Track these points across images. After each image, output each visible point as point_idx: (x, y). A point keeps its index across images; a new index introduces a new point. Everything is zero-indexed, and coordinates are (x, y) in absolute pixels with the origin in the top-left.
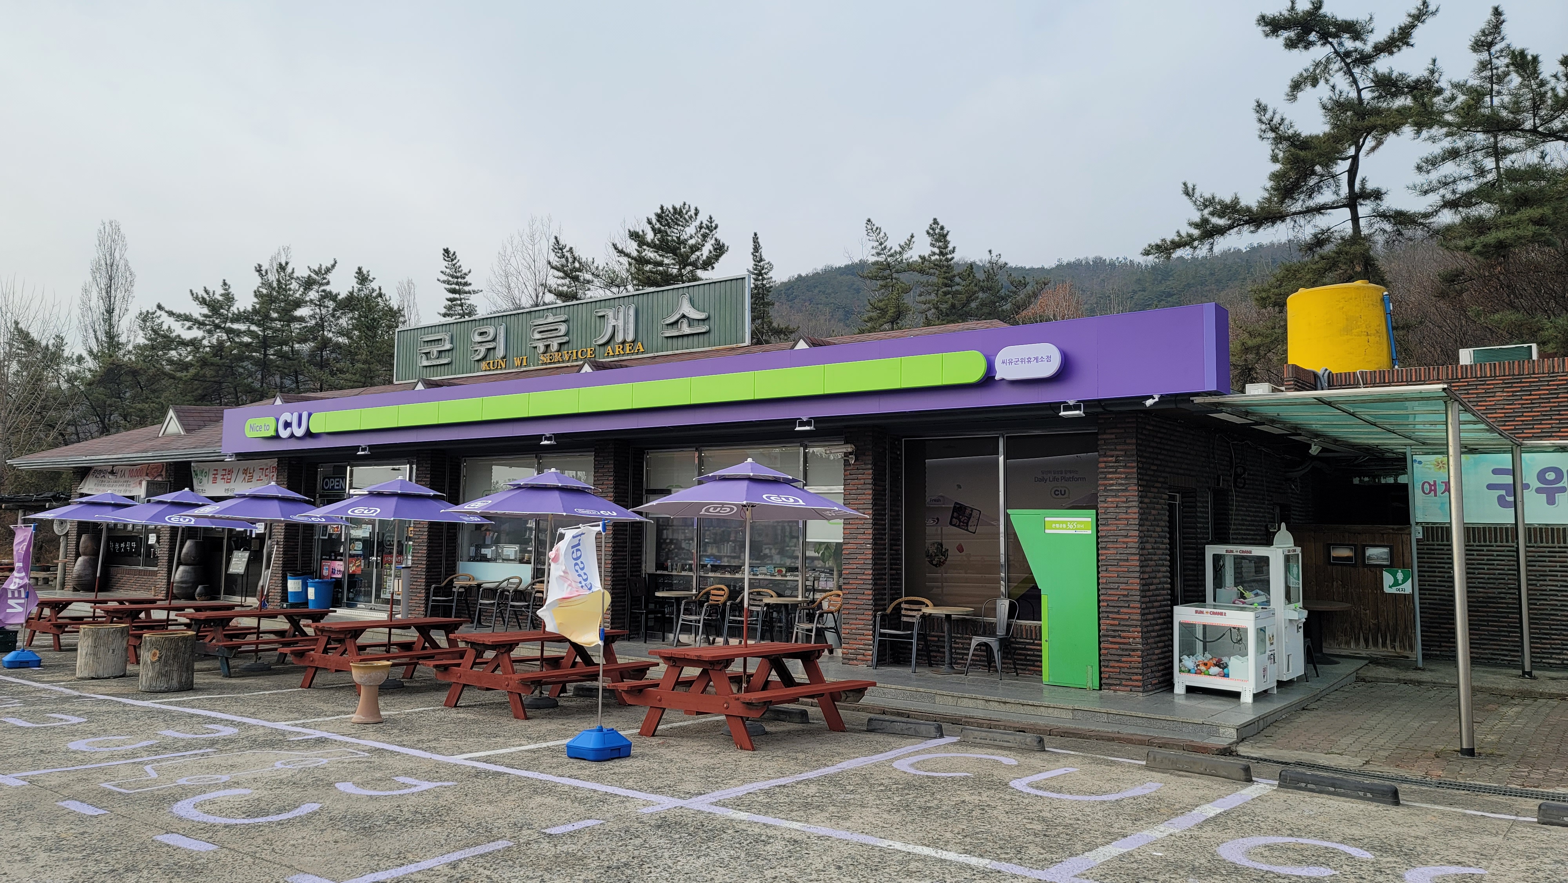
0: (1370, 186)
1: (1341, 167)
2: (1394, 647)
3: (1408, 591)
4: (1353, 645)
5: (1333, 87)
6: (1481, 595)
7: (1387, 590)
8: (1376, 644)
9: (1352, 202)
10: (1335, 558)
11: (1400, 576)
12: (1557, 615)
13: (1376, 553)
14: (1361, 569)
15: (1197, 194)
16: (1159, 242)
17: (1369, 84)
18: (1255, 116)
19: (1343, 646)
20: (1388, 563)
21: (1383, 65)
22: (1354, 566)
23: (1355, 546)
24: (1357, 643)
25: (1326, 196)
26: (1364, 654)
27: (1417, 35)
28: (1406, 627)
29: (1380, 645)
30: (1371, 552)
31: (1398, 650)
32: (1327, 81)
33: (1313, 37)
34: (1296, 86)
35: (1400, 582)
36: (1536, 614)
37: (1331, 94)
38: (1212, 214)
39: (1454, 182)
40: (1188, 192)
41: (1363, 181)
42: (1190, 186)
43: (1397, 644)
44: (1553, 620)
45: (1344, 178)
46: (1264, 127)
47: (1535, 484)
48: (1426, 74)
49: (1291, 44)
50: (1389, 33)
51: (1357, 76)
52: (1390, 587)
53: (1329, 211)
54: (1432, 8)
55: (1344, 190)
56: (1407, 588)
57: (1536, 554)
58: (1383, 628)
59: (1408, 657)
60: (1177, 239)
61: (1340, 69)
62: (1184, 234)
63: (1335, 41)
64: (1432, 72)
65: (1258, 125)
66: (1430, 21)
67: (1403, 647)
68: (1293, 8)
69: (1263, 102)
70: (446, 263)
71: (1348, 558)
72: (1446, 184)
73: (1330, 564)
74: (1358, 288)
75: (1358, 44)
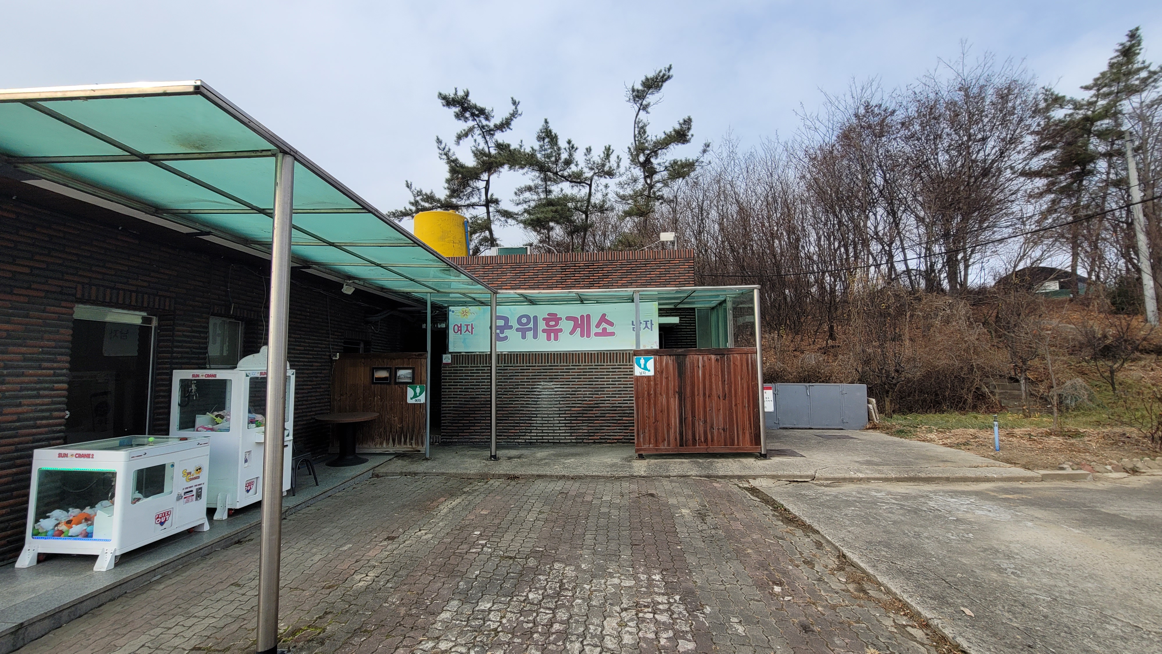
0: (494, 197)
1: (481, 185)
2: (411, 444)
3: (423, 401)
4: (384, 445)
5: (475, 141)
6: (483, 399)
7: (409, 401)
8: (400, 443)
9: (487, 205)
10: (377, 379)
11: (418, 390)
12: (523, 410)
13: (404, 374)
14: (393, 386)
15: (413, 188)
16: (394, 211)
17: (493, 145)
18: (436, 144)
19: (378, 446)
20: (411, 381)
21: (500, 137)
22: (389, 384)
23: (390, 368)
24: (388, 444)
25: (474, 200)
26: (391, 451)
27: (514, 124)
28: (420, 428)
29: (403, 443)
30: (401, 373)
31: (414, 446)
32: (472, 136)
33: (468, 114)
34: (459, 137)
35: (418, 394)
36: (512, 411)
37: (474, 143)
38: (422, 200)
39: (529, 201)
40: (409, 186)
41: (492, 195)
42: (409, 182)
43: (413, 442)
44: (521, 414)
45: (483, 191)
46: (441, 152)
47: (516, 326)
48: (518, 147)
49: (458, 116)
50: (501, 120)
51: (488, 140)
52: (411, 399)
53: (476, 207)
54: (519, 112)
55: (483, 197)
56: (422, 399)
57: (514, 371)
58: (405, 430)
59: (419, 451)
60: (404, 211)
61: (480, 134)
62: (408, 209)
63: (477, 119)
64: (521, 146)
65: (438, 151)
66: (519, 118)
67: (417, 443)
68: (456, 94)
69: (440, 138)
71: (385, 379)
72: (526, 202)
73: (373, 383)
74: (450, 214)
75: (487, 123)
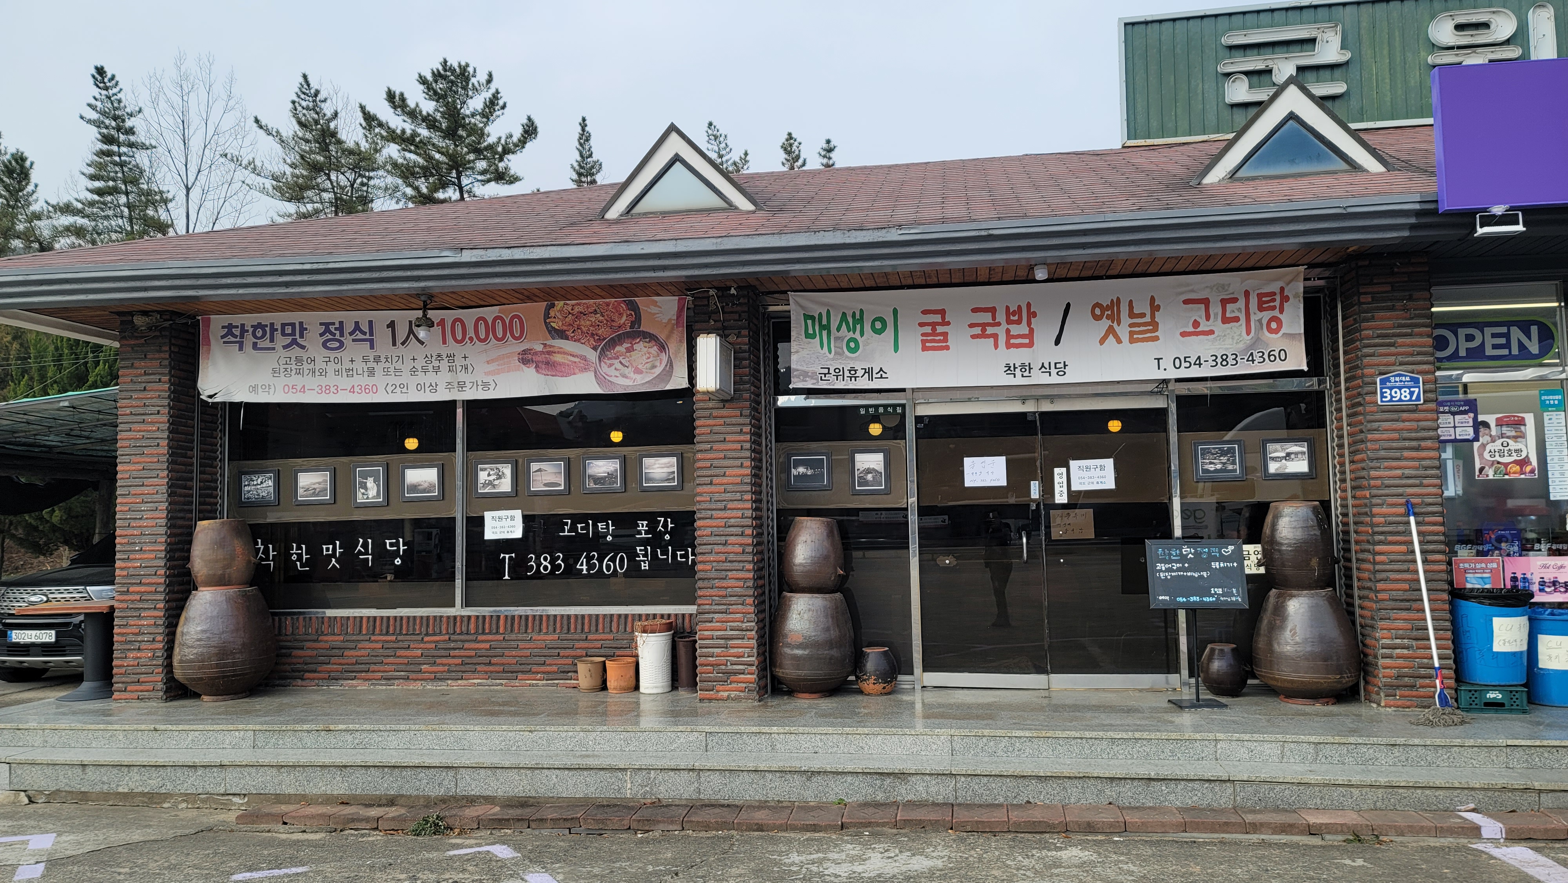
70: (96, 92)
